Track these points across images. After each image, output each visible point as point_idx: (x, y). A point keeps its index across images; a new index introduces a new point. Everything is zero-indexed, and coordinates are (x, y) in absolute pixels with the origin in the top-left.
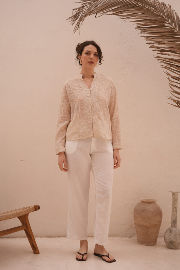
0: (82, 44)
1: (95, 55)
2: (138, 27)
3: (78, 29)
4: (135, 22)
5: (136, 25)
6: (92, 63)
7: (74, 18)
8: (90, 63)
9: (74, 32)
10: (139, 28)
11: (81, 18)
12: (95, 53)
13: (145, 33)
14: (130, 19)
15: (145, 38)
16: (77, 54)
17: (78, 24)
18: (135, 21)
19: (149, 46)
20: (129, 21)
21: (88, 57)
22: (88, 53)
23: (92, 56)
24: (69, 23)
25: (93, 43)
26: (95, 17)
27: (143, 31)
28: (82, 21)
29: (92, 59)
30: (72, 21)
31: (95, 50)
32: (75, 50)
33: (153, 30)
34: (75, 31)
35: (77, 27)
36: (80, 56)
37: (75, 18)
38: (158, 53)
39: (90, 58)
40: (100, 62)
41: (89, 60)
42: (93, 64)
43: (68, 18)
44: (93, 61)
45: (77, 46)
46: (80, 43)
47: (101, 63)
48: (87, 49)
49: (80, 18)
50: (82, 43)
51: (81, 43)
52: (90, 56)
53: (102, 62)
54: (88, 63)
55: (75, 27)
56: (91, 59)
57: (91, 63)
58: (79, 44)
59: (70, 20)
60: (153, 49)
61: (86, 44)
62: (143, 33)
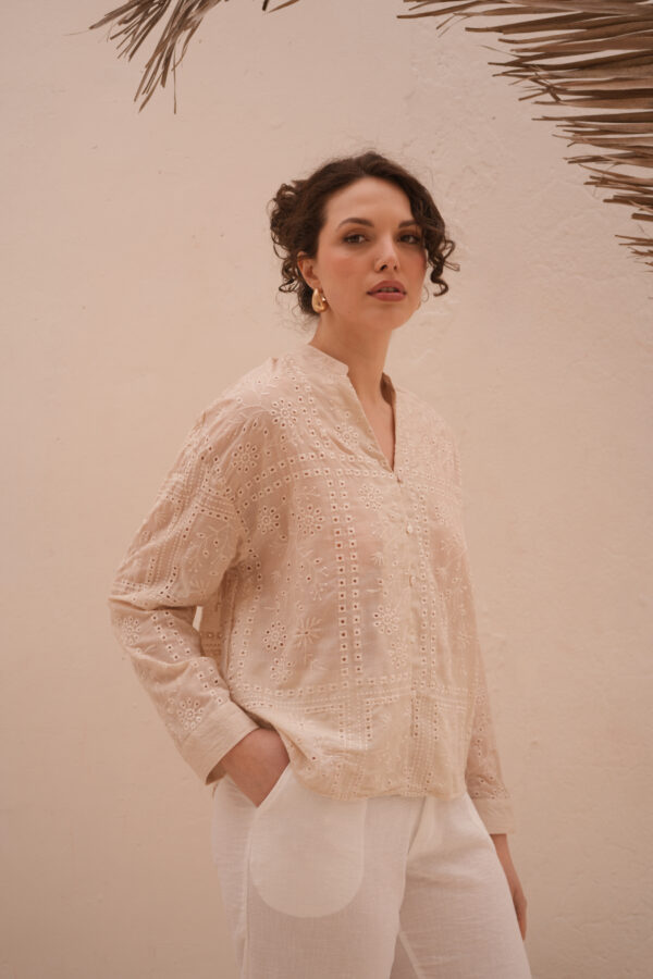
0: (302, 187)
1: (402, 238)
2: (521, 66)
3: (163, 83)
4: (501, 36)
5: (507, 53)
6: (397, 290)
7: (139, 18)
8: (384, 299)
9: (142, 98)
10: (528, 68)
11: (182, 11)
12: (404, 224)
13: (562, 97)
14: (469, 15)
15: (560, 132)
16: (283, 253)
17: (165, 53)
18: (499, 29)
19: (584, 173)
20: (468, 29)
21: (360, 259)
22: (358, 236)
23: (388, 249)
24: (106, 46)
25: (376, 168)
26: (264, 8)
27: (550, 89)
28: (189, 31)
29: (391, 267)
30: (125, 31)
31: (396, 208)
32: (268, 233)
33: (602, 81)
34: (147, 91)
35: (160, 70)
36: (305, 265)
37: (147, 15)
38: (635, 216)
39: (379, 264)
40: (435, 278)
41: (375, 279)
42: (406, 301)
43: (102, 17)
44: (400, 278)
45: (273, 206)
46: (289, 183)
47: (441, 282)
48: (342, 209)
49: (176, 12)
50: (305, 177)
51: (299, 183)
52: (372, 251)
53: (447, 275)
54: (371, 299)
55: (149, 66)
56: (384, 268)
57: (390, 293)
58: (285, 188)
59: (114, 26)
60: (611, 193)
61: (335, 177)
62: (548, 97)
